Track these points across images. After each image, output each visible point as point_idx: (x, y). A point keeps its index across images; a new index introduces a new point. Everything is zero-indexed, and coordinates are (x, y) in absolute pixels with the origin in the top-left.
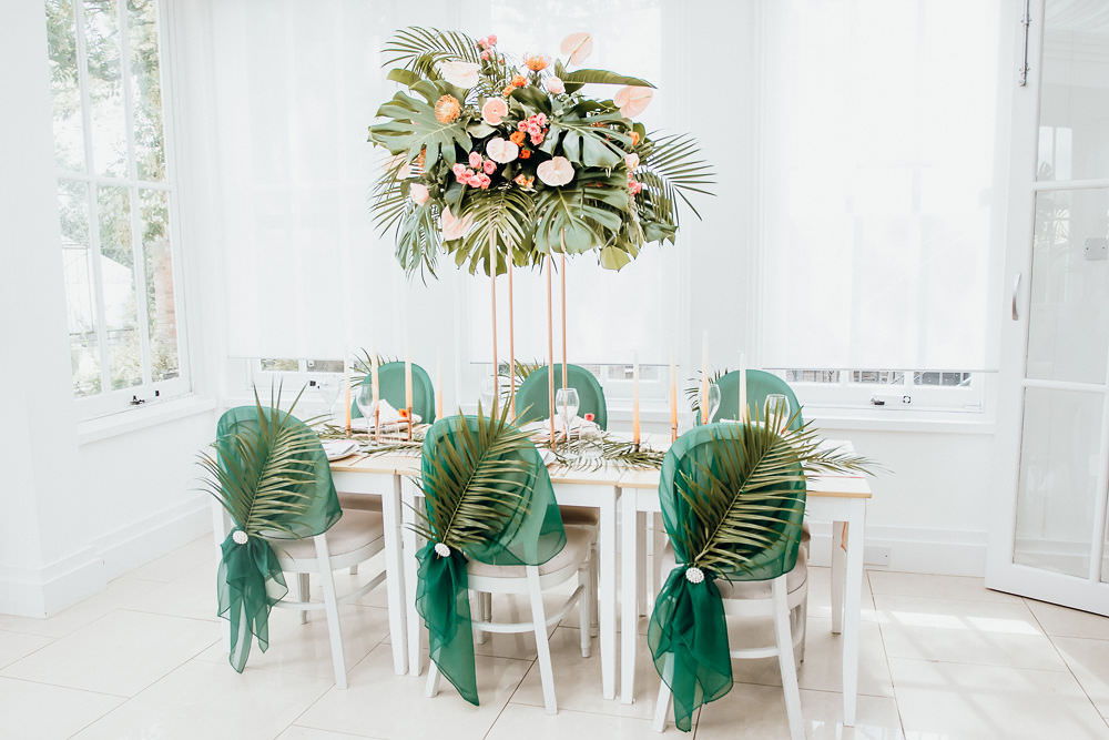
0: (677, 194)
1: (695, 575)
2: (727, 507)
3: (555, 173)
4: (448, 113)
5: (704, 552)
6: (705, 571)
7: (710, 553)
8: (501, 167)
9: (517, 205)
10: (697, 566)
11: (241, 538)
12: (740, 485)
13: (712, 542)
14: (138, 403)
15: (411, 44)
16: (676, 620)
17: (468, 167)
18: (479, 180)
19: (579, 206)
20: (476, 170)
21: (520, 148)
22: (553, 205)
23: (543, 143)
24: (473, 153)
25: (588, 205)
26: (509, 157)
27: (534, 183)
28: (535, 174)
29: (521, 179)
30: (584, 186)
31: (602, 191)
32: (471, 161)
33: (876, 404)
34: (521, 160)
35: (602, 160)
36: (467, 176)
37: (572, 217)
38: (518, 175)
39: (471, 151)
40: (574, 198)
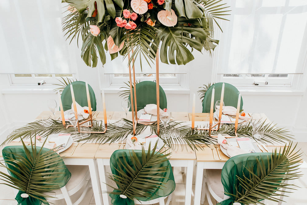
0: (213, 20)
2: (257, 184)
3: (167, 18)
5: (242, 198)
6: (242, 204)
7: (245, 198)
8: (139, 16)
10: (238, 202)
11: (25, 196)
12: (265, 176)
17: (123, 18)
18: (130, 25)
19: (180, 36)
20: (128, 20)
21: (148, 4)
22: (167, 36)
23: (164, 4)
24: (126, 10)
25: (185, 36)
26: (143, 9)
27: (156, 23)
28: (156, 19)
29: (149, 22)
30: (182, 26)
31: (192, 28)
32: (124, 14)
33: (255, 85)
34: (149, 11)
35: (195, 14)
36: (123, 24)
37: (178, 44)
38: (148, 19)
39: (125, 8)
40: (177, 32)
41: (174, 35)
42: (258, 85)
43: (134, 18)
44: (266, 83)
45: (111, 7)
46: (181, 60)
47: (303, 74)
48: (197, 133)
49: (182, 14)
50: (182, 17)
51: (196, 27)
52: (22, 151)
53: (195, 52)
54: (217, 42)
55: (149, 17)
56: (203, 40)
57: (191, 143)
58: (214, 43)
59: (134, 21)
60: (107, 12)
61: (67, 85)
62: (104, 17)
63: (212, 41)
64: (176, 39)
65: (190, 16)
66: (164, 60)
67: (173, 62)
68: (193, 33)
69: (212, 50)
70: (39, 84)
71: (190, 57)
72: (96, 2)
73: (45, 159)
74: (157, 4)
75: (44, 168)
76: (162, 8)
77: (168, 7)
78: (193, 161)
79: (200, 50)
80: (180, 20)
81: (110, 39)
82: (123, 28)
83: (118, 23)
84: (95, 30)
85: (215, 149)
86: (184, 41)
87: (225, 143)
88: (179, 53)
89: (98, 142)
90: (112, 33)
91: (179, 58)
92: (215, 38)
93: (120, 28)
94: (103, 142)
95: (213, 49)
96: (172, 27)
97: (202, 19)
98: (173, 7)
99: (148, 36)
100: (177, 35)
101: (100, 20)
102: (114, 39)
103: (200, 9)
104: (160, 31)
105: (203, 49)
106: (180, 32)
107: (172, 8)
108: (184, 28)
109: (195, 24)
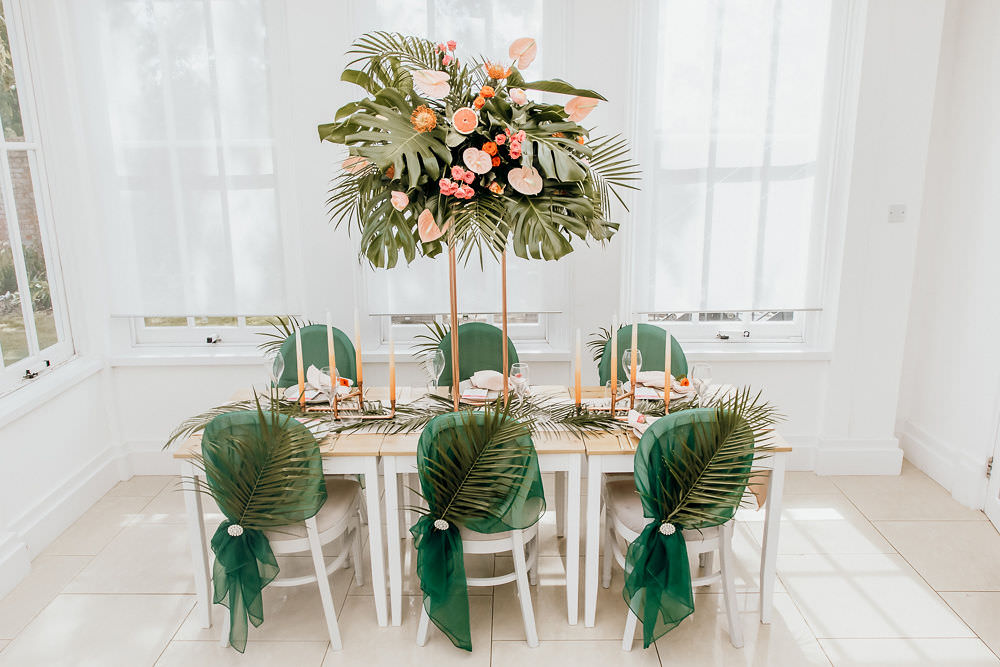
0: (609, 188)
1: (667, 529)
2: (699, 475)
3: (525, 181)
4: (424, 124)
5: (676, 511)
6: (676, 525)
7: (682, 511)
8: (478, 177)
9: (494, 212)
10: (669, 522)
11: (236, 530)
12: (710, 458)
13: (684, 503)
14: (31, 377)
15: (371, 46)
16: (650, 564)
17: (452, 180)
18: (464, 192)
19: (549, 213)
20: (459, 182)
21: (492, 157)
22: (524, 211)
23: (521, 158)
24: (456, 167)
25: (557, 212)
26: (483, 166)
27: (505, 190)
28: (507, 182)
29: (494, 187)
30: (551, 194)
31: (568, 199)
32: (454, 174)
33: (722, 338)
34: (494, 169)
35: (572, 174)
36: (453, 189)
37: (545, 224)
38: (492, 183)
39: (453, 164)
40: (542, 205)
41: (536, 210)
42: (727, 338)
43: (470, 180)
44: (747, 334)
45: (431, 162)
46: (550, 252)
47: (821, 310)
48: (587, 413)
49: (551, 175)
50: (551, 180)
51: (575, 196)
52: (252, 421)
53: (576, 242)
54: (616, 227)
55: (495, 180)
56: (588, 218)
57: (575, 429)
58: (611, 229)
59: (470, 185)
60: (424, 170)
61: (289, 334)
62: (420, 179)
63: (607, 226)
64: (541, 218)
65: (564, 178)
66: (521, 253)
67: (536, 255)
68: (571, 207)
69: (605, 240)
70: (209, 340)
71: (566, 248)
72: (404, 155)
73: (293, 439)
74: (508, 158)
75: (290, 457)
76: (517, 164)
77: (526, 162)
78: (579, 456)
79: (583, 238)
80: (547, 184)
81: (426, 214)
82: (452, 195)
83: (442, 188)
84: (400, 200)
85: (623, 436)
86: (555, 220)
87: (641, 422)
88: (547, 241)
89: (381, 431)
90: (430, 204)
91: (547, 248)
92: (614, 221)
93: (444, 197)
94: (393, 431)
95: (609, 239)
96: (534, 196)
97: (585, 183)
98: (536, 164)
99: (491, 210)
100: (542, 210)
101: (413, 184)
102: (435, 215)
103: (581, 166)
104: (512, 203)
105: (589, 236)
106: (548, 205)
107: (533, 165)
108: (555, 198)
109: (574, 192)
